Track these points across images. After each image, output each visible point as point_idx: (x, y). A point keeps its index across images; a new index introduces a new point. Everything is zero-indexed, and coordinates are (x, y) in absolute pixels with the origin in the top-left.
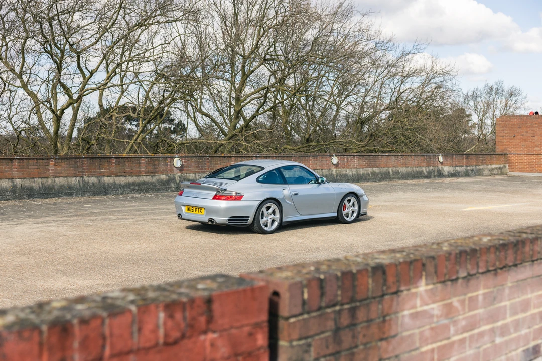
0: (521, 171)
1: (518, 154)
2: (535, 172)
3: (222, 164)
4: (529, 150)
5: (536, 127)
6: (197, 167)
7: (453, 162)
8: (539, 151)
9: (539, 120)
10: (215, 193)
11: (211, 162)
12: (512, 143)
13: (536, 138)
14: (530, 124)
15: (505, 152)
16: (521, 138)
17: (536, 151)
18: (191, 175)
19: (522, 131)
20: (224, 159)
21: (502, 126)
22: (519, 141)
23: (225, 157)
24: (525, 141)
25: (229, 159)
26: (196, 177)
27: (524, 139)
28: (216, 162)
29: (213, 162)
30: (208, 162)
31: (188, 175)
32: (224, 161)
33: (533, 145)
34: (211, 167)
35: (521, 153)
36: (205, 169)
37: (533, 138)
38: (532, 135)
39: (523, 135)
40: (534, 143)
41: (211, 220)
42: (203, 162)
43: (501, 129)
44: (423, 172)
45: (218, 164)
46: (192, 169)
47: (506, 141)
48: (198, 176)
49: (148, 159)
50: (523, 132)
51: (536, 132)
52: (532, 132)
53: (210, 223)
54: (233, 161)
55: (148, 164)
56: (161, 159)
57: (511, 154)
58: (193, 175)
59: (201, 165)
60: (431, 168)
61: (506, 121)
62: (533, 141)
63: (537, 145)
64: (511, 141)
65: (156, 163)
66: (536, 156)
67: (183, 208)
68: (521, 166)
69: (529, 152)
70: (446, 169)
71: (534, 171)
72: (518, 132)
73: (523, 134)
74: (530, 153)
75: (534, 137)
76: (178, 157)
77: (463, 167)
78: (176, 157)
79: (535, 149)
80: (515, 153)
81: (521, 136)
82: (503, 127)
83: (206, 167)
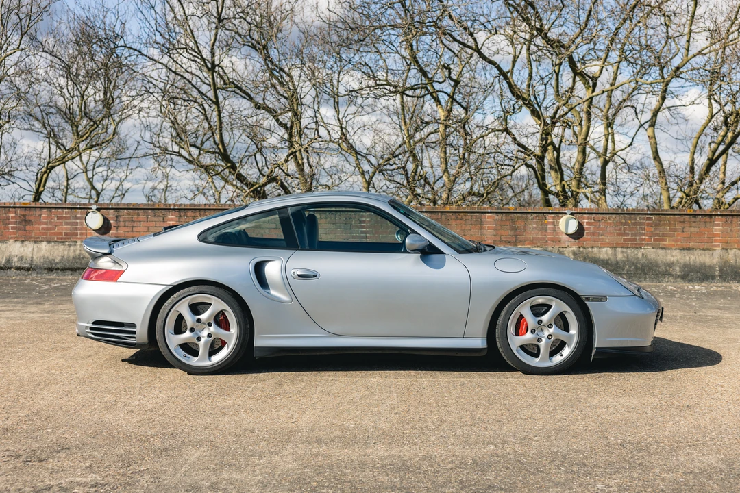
3: (687, 229)
6: (619, 235)
11: (659, 225)
18: (604, 250)
20: (693, 219)
23: (695, 215)
25: (707, 219)
26: (615, 255)
28: (670, 224)
29: (664, 224)
30: (648, 225)
31: (595, 249)
32: (694, 224)
34: (658, 235)
36: (643, 240)
42: (635, 224)
45: (675, 230)
46: (608, 239)
48: (622, 252)
49: (500, 216)
54: (718, 225)
55: (500, 225)
56: (530, 217)
58: (610, 251)
59: (630, 230)
65: (520, 223)
76: (572, 214)
78: (566, 214)
83: (644, 234)
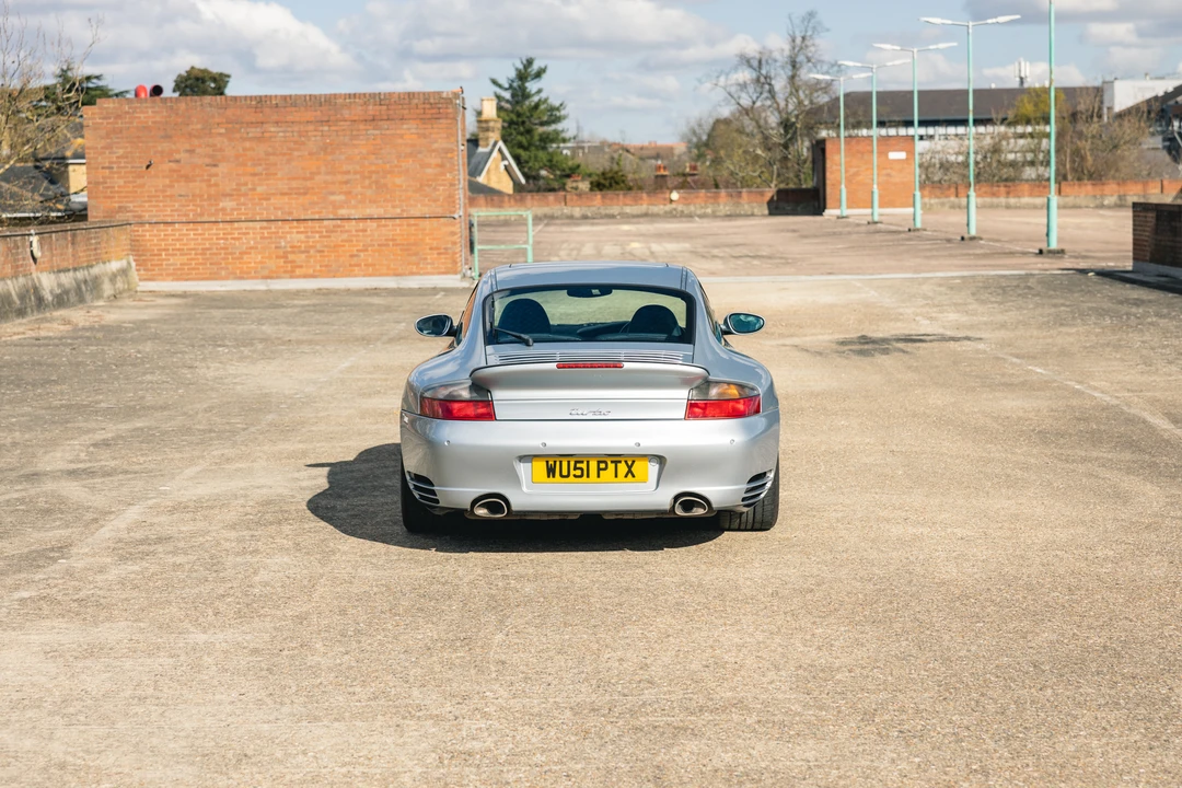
0: (179, 276)
1: (166, 223)
2: (226, 278)
4: (201, 207)
5: (221, 134)
7: (53, 255)
8: (233, 209)
9: (229, 112)
10: (683, 394)
12: (142, 186)
13: (222, 168)
14: (199, 126)
15: (120, 217)
16: (172, 171)
17: (223, 209)
19: (174, 147)
21: (103, 132)
22: (167, 181)
24: (188, 179)
27: (182, 173)
33: (213, 191)
35: (176, 218)
37: (214, 170)
38: (208, 161)
39: (178, 161)
40: (216, 185)
41: (688, 500)
43: (103, 143)
44: (10, 295)
47: (121, 182)
50: (178, 151)
51: (221, 150)
52: (209, 150)
53: (679, 512)
57: (142, 224)
60: (21, 280)
61: (118, 117)
62: (213, 180)
63: (228, 190)
64: (139, 181)
66: (228, 226)
67: (523, 469)
68: (178, 260)
69: (202, 215)
70: (48, 283)
71: (223, 273)
72: (162, 152)
73: (177, 156)
74: (205, 218)
75: (215, 166)
77: (69, 270)
79: (221, 205)
80: (154, 220)
81: (173, 165)
82: (108, 136)
